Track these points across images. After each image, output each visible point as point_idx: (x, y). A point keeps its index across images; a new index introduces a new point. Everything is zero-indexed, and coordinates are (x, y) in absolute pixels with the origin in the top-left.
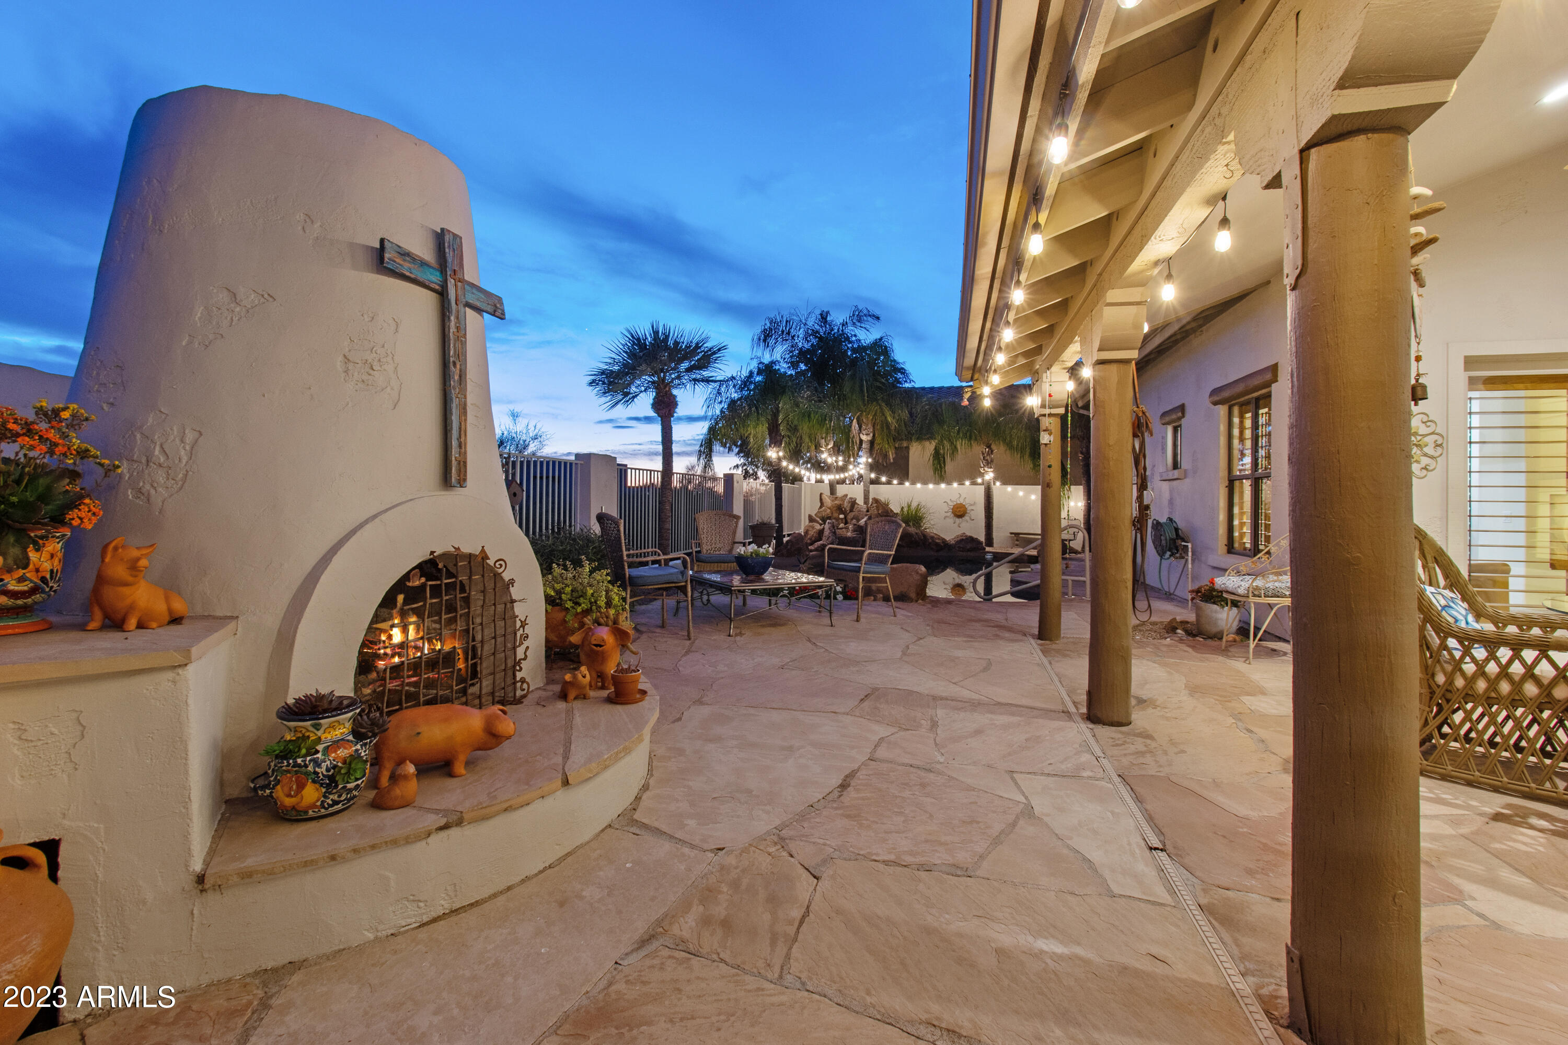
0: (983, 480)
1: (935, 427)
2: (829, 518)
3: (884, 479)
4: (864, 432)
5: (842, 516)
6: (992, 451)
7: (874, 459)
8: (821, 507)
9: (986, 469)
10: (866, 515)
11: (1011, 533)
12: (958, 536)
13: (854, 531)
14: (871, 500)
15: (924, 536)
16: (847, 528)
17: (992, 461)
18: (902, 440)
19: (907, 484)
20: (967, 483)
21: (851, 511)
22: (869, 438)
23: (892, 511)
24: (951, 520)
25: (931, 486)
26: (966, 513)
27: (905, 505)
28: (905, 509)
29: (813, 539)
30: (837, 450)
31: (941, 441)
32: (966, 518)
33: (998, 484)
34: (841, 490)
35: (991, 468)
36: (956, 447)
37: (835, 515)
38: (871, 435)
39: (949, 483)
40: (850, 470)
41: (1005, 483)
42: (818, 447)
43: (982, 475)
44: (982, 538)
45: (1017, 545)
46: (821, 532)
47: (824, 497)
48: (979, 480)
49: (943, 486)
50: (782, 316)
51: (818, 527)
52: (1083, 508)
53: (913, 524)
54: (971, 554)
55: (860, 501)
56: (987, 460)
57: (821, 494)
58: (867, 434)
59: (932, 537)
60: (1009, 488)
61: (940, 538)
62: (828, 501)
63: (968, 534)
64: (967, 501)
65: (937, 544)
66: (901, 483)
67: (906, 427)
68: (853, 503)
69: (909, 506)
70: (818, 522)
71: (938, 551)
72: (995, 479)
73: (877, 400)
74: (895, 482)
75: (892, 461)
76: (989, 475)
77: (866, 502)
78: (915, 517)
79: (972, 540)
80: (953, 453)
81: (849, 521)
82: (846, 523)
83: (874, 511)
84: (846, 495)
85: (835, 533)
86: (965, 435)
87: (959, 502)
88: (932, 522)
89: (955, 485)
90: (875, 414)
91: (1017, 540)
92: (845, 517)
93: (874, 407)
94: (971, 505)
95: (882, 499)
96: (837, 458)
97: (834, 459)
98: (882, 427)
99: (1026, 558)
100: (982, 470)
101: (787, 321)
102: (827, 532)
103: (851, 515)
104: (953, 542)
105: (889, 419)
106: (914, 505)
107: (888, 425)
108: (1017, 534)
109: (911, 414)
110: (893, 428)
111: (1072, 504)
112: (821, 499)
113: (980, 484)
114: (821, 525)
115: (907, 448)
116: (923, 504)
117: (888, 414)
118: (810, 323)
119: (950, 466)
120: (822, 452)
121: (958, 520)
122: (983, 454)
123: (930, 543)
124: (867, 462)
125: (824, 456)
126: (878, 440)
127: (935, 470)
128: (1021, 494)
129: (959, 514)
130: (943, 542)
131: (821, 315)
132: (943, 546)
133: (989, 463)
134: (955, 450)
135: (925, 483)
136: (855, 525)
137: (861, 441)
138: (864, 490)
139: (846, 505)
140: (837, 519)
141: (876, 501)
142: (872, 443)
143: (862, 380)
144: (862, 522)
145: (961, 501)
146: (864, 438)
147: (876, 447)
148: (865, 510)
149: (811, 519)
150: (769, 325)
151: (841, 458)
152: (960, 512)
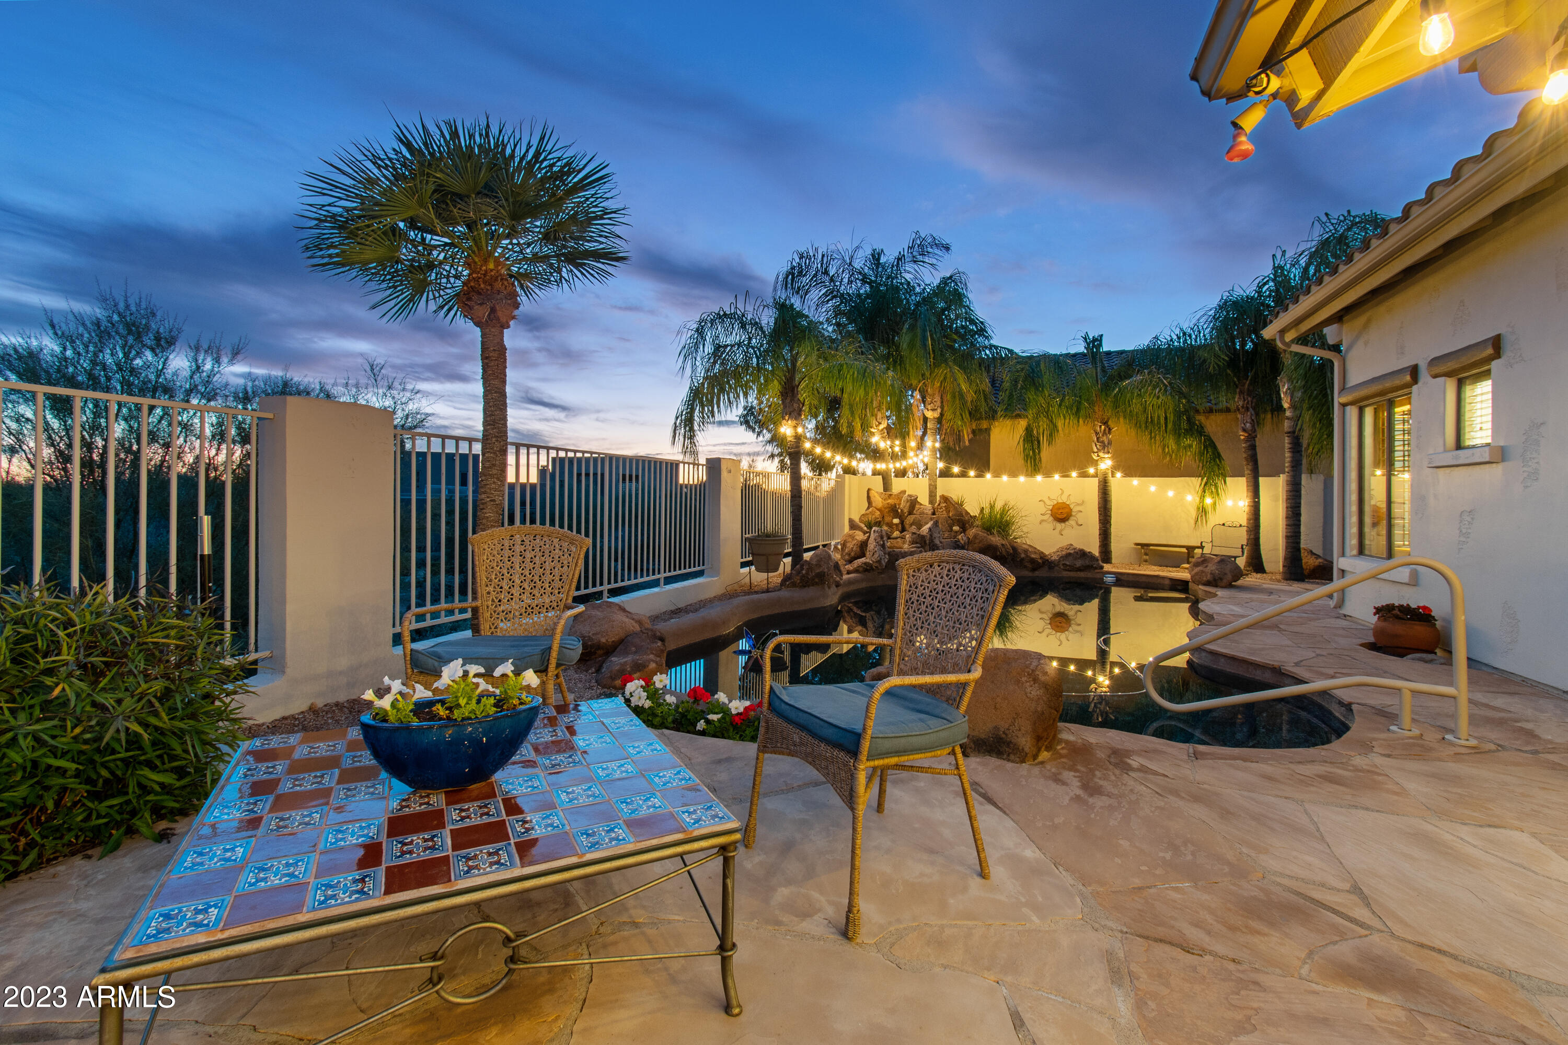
0: (1097, 469)
1: (1030, 395)
2: (878, 524)
3: (956, 469)
4: (929, 407)
5: (896, 521)
6: (1110, 429)
7: (942, 441)
8: (868, 508)
9: (1101, 454)
10: (931, 519)
11: (1137, 544)
12: (1062, 549)
13: (913, 542)
14: (938, 498)
15: (1014, 549)
16: (903, 538)
17: (1110, 443)
18: (981, 418)
19: (988, 476)
20: (1074, 474)
21: (911, 513)
22: (936, 414)
23: (967, 513)
24: (1050, 524)
25: (1022, 479)
26: (1071, 515)
27: (986, 505)
28: (987, 511)
29: (853, 554)
30: (890, 432)
31: (1036, 418)
32: (1071, 522)
33: (1119, 475)
34: (898, 485)
35: (1108, 453)
36: (1055, 426)
37: (887, 519)
38: (939, 410)
39: (1048, 474)
40: (911, 458)
41: (1129, 473)
42: (865, 427)
43: (1095, 463)
44: (1096, 552)
45: (1146, 561)
46: (864, 545)
47: (872, 493)
48: (1091, 471)
49: (1039, 478)
50: (816, 250)
51: (860, 536)
52: (1247, 509)
53: (998, 532)
54: (1082, 574)
55: (924, 499)
56: (1103, 442)
57: (869, 490)
58: (933, 410)
59: (1026, 551)
60: (1135, 481)
61: (1036, 551)
62: (878, 501)
63: (1079, 545)
64: (1072, 499)
65: (1033, 561)
66: (980, 475)
67: (986, 401)
68: (913, 502)
69: (992, 507)
70: (860, 529)
71: (1034, 570)
72: (1115, 468)
73: (946, 361)
74: (972, 473)
75: (967, 443)
76: (1106, 464)
77: (932, 502)
78: (1001, 522)
79: (1083, 554)
80: (1051, 435)
81: (907, 526)
82: (903, 530)
83: (942, 514)
84: (904, 492)
85: (883, 546)
86: (1069, 408)
87: (1060, 501)
88: (1025, 529)
89: (1057, 477)
90: (945, 378)
91: (1146, 554)
92: (902, 522)
93: (941, 371)
94: (1078, 505)
95: (954, 496)
96: (892, 442)
97: (889, 443)
98: (954, 397)
99: (1167, 582)
100: (1095, 457)
101: (823, 256)
102: (872, 545)
103: (910, 519)
104: (1055, 558)
105: (964, 387)
106: (998, 506)
107: (962, 396)
108: (1143, 545)
109: (993, 382)
110: (969, 399)
111: (1229, 503)
112: (869, 497)
113: (1093, 476)
114: (865, 533)
115: (988, 431)
116: (1011, 504)
117: (961, 378)
118: (858, 264)
119: (1046, 453)
120: (873, 434)
121: (1059, 526)
122: (1097, 433)
123: (1023, 559)
124: (934, 447)
125: (875, 439)
126: (948, 415)
127: (1027, 457)
128: (1153, 489)
129: (1060, 517)
130: (1041, 558)
131: (873, 255)
132: (1043, 562)
133: (1104, 447)
134: (1053, 429)
135: (1013, 474)
136: (914, 533)
137: (925, 419)
138: (930, 485)
139: (904, 506)
140: (890, 525)
141: (945, 499)
142: (939, 420)
143: (924, 331)
144: (925, 529)
145: (1064, 499)
146: (929, 414)
147: (946, 425)
148: (930, 512)
149: (853, 526)
150: (797, 260)
151: (897, 442)
152: (1062, 515)
